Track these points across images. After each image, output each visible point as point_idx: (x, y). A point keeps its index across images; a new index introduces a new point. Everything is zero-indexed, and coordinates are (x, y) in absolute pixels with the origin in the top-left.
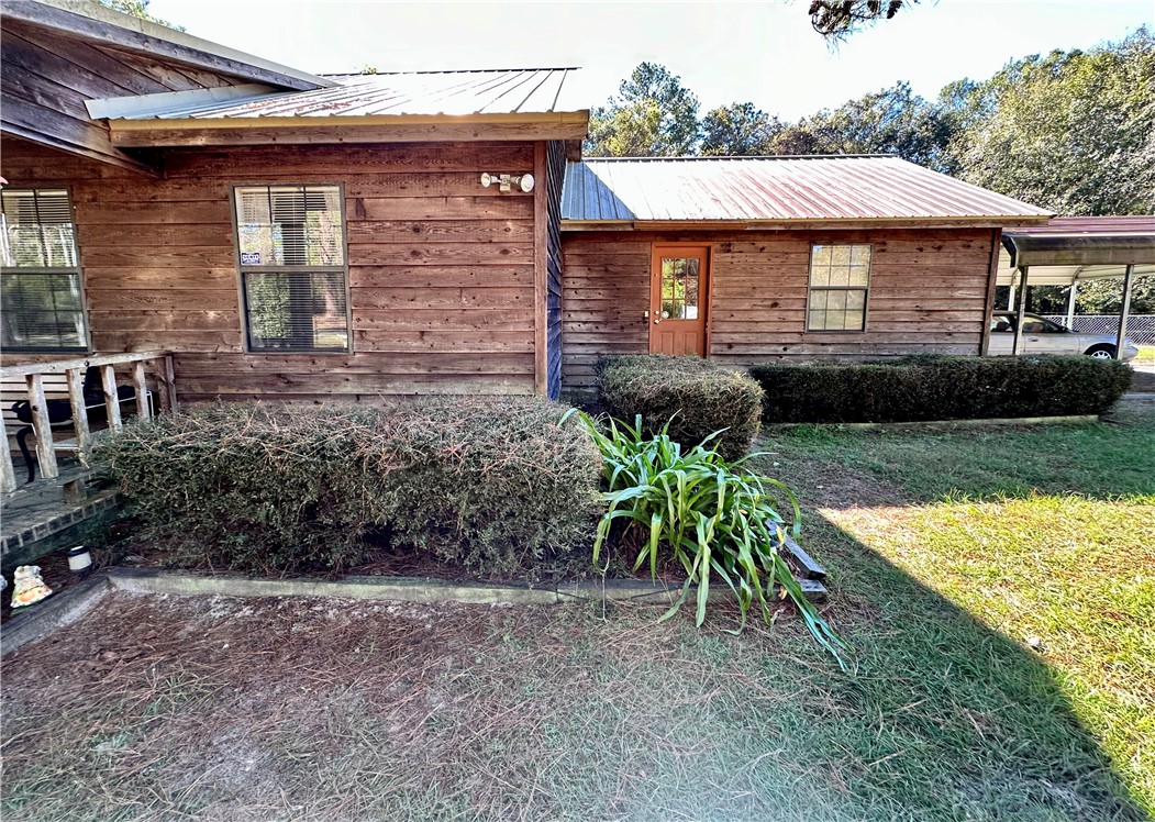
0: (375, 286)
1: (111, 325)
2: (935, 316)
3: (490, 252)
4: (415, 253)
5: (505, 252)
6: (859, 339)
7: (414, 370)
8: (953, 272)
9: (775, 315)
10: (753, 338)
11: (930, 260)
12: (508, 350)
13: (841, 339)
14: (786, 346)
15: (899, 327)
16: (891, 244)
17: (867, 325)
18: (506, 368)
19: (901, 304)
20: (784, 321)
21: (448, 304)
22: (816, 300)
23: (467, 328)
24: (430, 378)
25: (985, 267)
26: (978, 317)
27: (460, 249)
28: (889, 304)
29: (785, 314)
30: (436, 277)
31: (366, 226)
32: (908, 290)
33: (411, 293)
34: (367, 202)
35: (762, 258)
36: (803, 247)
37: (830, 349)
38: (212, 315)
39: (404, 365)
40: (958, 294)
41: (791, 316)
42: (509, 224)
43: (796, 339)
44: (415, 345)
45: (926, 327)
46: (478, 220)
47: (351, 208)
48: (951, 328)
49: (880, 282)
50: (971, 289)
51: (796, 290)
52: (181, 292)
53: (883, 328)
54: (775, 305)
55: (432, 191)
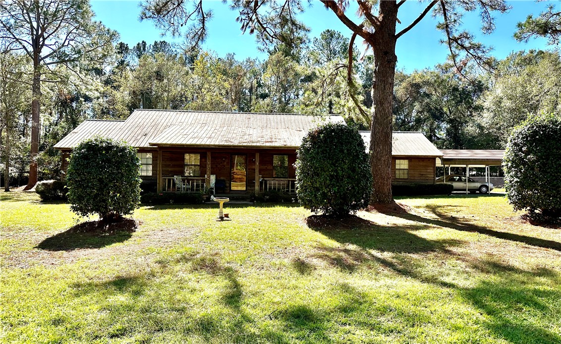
6: (407, 181)
11: (421, 163)
13: (403, 180)
15: (416, 178)
16: (413, 160)
17: (409, 177)
22: (397, 172)
25: (433, 165)
26: (433, 176)
28: (414, 173)
32: (417, 170)
36: (394, 160)
37: (401, 183)
40: (428, 171)
43: (393, 180)
45: (422, 178)
49: (411, 168)
50: (431, 170)
51: (393, 169)
53: (412, 178)
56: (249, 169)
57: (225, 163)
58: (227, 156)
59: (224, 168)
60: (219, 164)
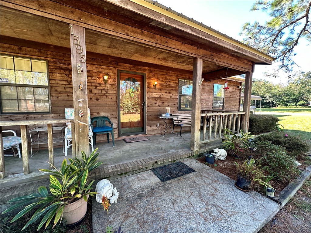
0: (227, 100)
4: (230, 96)
5: (238, 96)
12: (237, 109)
21: (233, 103)
23: (234, 107)
27: (234, 95)
42: (238, 92)
56: (148, 98)
57: (108, 86)
58: (111, 74)
59: (107, 96)
60: (96, 86)
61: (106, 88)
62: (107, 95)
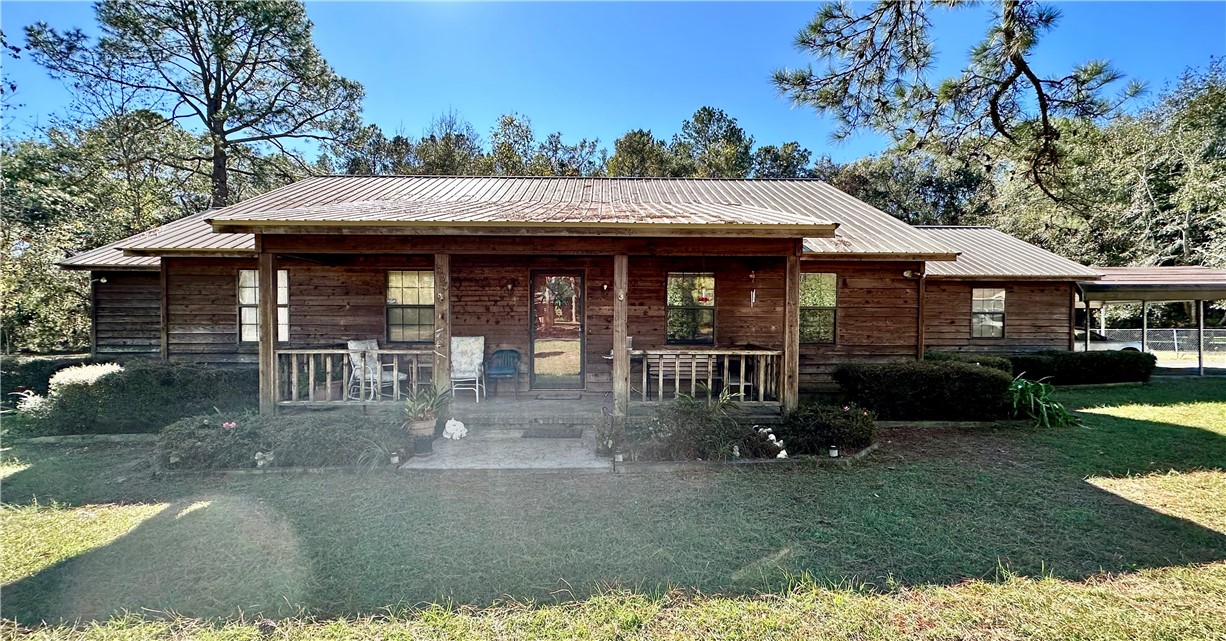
0: (850, 316)
1: (726, 332)
2: (1043, 329)
3: (900, 301)
4: (867, 302)
5: (906, 302)
6: (1002, 342)
7: (864, 353)
8: (1051, 304)
9: (953, 329)
10: (941, 342)
11: (1037, 297)
12: (906, 344)
13: (992, 342)
14: (960, 346)
15: (1024, 336)
16: (1016, 288)
17: (1006, 334)
18: (905, 352)
19: (1024, 322)
20: (958, 331)
21: (881, 324)
22: (976, 319)
23: (888, 335)
24: (871, 356)
25: (1068, 302)
26: (1066, 330)
27: (887, 300)
28: (1017, 323)
29: (958, 328)
30: (876, 312)
31: (846, 290)
32: (1027, 314)
33: (864, 319)
34: (848, 280)
35: (944, 296)
36: (967, 289)
37: (986, 349)
38: (773, 327)
39: (859, 351)
40: (1055, 317)
41: (963, 329)
42: (908, 290)
43: (965, 342)
44: (865, 342)
45: (1039, 336)
46: (896, 288)
47: (840, 283)
48: (1053, 336)
49: (1011, 310)
50: (1061, 314)
51: (964, 314)
52: (760, 318)
53: (1015, 336)
54: (953, 322)
55: (877, 276)
56: (589, 317)
57: (515, 299)
58: (521, 278)
59: (512, 316)
60: (496, 301)
61: (511, 303)
62: (513, 314)
